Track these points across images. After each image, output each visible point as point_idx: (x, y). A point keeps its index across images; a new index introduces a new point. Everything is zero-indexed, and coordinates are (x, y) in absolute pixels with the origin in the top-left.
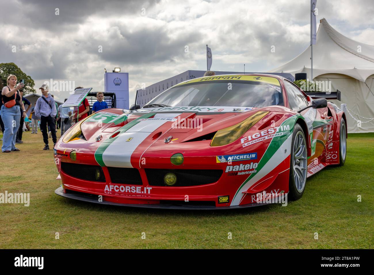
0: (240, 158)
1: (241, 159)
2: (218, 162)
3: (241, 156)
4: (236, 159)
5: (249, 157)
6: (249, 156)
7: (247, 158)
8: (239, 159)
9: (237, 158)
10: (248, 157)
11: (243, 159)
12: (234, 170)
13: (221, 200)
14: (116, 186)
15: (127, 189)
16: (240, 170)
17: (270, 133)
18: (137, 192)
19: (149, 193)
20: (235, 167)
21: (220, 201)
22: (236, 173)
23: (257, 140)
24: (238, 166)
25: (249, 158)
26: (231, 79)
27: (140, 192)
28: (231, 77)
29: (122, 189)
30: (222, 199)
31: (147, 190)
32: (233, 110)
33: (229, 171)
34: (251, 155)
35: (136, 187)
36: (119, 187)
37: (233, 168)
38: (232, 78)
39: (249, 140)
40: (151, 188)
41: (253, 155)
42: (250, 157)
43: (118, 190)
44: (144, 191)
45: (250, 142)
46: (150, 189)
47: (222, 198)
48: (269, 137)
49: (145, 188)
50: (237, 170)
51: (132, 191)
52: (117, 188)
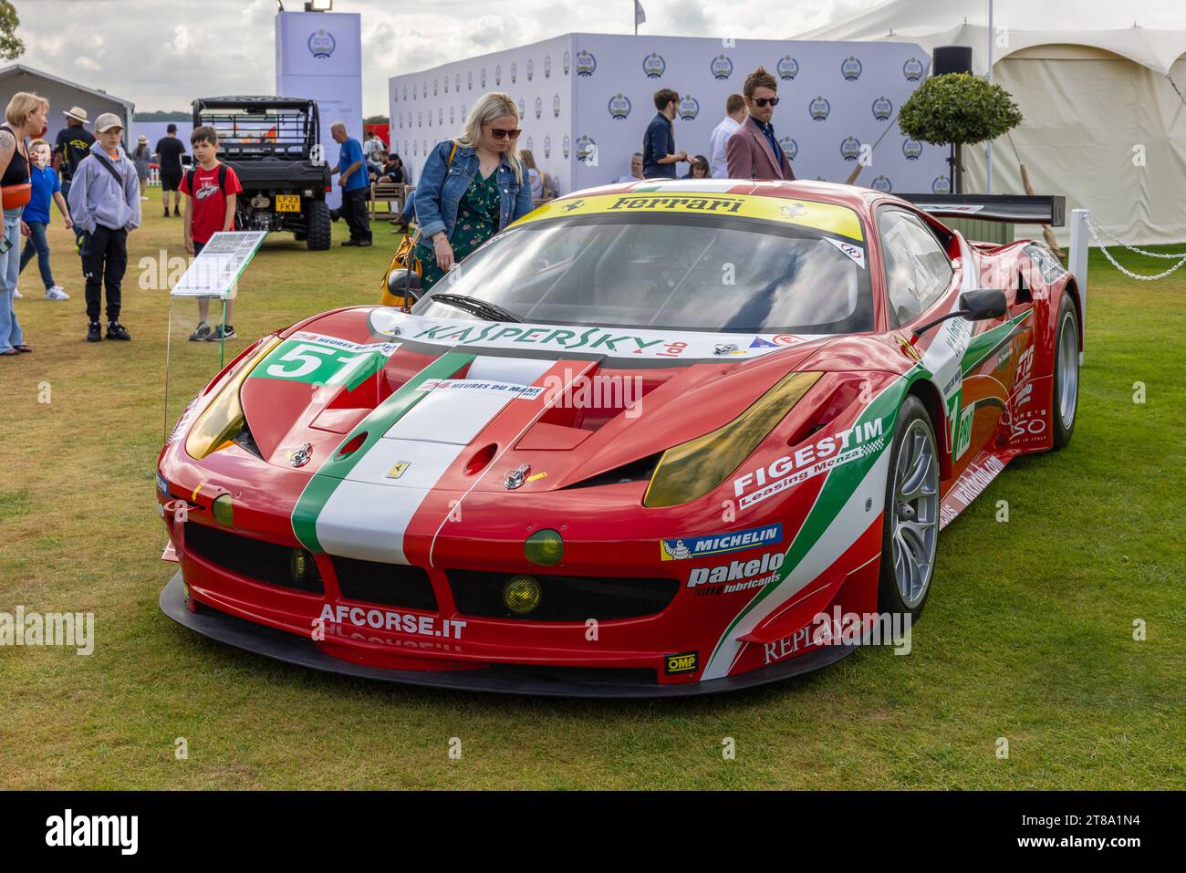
0: (732, 544)
1: (735, 546)
2: (665, 557)
3: (734, 538)
4: (719, 548)
5: (757, 540)
6: (758, 536)
7: (750, 543)
8: (729, 547)
9: (723, 545)
10: (754, 539)
11: (741, 545)
12: (713, 580)
13: (674, 664)
14: (356, 610)
15: (392, 620)
16: (731, 578)
17: (821, 454)
18: (422, 631)
19: (458, 635)
20: (715, 571)
21: (671, 667)
22: (721, 586)
23: (782, 482)
24: (724, 569)
25: (759, 542)
26: (711, 208)
27: (431, 633)
28: (711, 202)
29: (376, 619)
30: (676, 662)
31: (452, 629)
32: (715, 351)
33: (700, 582)
34: (763, 532)
35: (418, 619)
36: (366, 613)
37: (710, 575)
38: (713, 207)
39: (760, 483)
40: (464, 624)
41: (770, 531)
42: (762, 538)
43: (362, 623)
44: (441, 630)
45: (762, 491)
46: (459, 625)
47: (678, 660)
48: (820, 469)
49: (446, 623)
50: (723, 579)
51: (406, 628)
52: (358, 617)
